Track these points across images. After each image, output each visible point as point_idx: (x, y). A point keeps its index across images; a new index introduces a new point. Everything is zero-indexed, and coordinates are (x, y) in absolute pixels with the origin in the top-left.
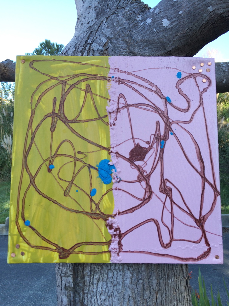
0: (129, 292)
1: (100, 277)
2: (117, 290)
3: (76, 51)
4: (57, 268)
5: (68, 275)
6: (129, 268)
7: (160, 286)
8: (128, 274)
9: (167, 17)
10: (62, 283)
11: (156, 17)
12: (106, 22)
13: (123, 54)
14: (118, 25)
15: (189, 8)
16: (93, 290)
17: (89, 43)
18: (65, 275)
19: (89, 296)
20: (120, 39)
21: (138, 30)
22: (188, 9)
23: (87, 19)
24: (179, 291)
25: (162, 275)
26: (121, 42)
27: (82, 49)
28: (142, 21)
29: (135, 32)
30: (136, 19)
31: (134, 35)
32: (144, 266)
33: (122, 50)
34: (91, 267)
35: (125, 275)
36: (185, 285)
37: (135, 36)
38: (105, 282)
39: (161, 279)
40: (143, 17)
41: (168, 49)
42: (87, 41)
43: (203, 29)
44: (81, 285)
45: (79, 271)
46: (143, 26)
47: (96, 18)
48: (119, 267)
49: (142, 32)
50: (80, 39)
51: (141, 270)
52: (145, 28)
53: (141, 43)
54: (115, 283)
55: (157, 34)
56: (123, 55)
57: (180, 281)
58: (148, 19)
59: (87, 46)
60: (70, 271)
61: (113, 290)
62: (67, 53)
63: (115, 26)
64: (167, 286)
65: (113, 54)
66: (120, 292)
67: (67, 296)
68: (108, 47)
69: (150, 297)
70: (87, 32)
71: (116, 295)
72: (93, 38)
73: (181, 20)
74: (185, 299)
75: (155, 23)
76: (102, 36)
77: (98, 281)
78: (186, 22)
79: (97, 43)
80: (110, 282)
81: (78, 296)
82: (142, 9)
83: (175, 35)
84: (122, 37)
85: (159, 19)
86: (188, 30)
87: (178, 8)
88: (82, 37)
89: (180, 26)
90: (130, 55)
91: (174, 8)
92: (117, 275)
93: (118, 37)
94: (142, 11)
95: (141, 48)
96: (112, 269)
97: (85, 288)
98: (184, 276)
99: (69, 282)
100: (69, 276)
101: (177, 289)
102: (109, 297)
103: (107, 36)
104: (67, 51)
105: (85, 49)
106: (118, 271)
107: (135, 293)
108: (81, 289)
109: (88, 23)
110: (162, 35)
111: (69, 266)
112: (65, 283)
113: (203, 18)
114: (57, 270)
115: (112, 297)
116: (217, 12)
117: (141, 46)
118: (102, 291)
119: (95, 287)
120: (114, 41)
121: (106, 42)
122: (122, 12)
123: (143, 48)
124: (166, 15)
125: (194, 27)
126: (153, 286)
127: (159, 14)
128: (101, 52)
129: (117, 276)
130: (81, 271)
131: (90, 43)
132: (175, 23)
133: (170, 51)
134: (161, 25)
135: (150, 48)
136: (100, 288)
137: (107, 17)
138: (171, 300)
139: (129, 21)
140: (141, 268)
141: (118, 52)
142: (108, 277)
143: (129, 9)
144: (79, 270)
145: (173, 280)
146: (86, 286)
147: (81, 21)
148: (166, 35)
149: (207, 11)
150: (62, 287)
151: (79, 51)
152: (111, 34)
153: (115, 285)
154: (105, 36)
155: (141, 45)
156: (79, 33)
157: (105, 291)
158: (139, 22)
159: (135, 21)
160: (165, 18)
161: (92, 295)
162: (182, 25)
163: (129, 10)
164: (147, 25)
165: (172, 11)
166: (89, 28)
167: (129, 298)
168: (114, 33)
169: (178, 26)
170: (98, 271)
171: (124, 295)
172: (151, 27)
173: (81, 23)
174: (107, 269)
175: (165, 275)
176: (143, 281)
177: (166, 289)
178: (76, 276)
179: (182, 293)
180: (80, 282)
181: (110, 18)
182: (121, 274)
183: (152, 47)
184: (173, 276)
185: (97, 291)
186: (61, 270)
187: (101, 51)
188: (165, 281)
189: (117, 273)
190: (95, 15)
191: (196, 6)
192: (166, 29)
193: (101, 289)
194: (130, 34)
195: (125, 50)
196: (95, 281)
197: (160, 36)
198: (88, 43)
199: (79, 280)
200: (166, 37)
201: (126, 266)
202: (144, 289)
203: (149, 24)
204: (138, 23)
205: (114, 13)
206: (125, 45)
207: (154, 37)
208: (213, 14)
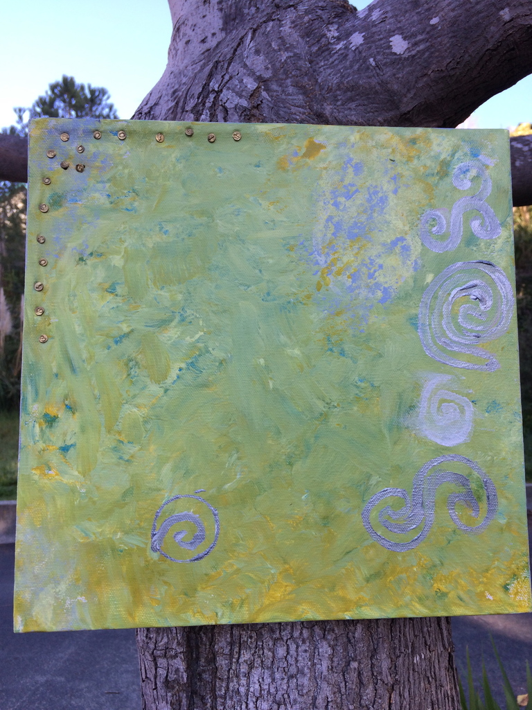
0: (326, 691)
1: (257, 656)
2: (299, 688)
3: (179, 110)
4: (141, 637)
5: (173, 653)
6: (324, 635)
7: (397, 674)
8: (325, 649)
9: (400, 31)
10: (156, 672)
11: (374, 29)
12: (252, 39)
13: (298, 117)
14: (282, 47)
15: (456, 12)
16: (238, 689)
17: (214, 90)
18: (166, 653)
19: (229, 703)
20: (289, 81)
21: (331, 60)
22: (452, 14)
23: (199, 31)
24: (436, 681)
25: (400, 646)
26: (291, 89)
27: (196, 105)
28: (339, 39)
29: (324, 65)
30: (324, 35)
31: (321, 72)
32: (359, 628)
33: (294, 110)
34: (232, 633)
35: (316, 651)
36: (447, 665)
37: (323, 74)
38: (268, 668)
39: (400, 656)
40: (341, 29)
41: (405, 108)
42: (207, 84)
43: (487, 62)
44: (206, 676)
45: (201, 643)
46: (342, 51)
47: (222, 30)
48: (301, 633)
49: (340, 67)
50: (184, 80)
51: (354, 637)
52: (347, 55)
53: (338, 92)
54: (293, 670)
55: (378, 71)
56: (296, 120)
57: (438, 657)
58: (354, 35)
59: (207, 98)
60: (178, 644)
61: (289, 687)
62: (152, 113)
63: (274, 50)
64: (411, 672)
65: (274, 117)
66: (305, 691)
67: (172, 704)
68: (261, 101)
69: (375, 700)
70: (201, 63)
71: (295, 700)
72: (223, 77)
73: (436, 38)
74: (448, 699)
75: (373, 45)
76: (245, 74)
77: (251, 666)
78: (448, 45)
79: (233, 91)
80: (280, 669)
81: (200, 703)
82: (337, 10)
83: (420, 74)
84: (294, 76)
85: (381, 36)
86: (451, 64)
87: (429, 9)
88: (190, 74)
89: (432, 53)
90: (313, 119)
91: (420, 10)
92: (297, 651)
93: (284, 77)
94: (337, 16)
95: (339, 103)
96: (285, 638)
97: (217, 684)
98: (444, 646)
99: (177, 670)
100: (176, 656)
101: (432, 678)
102: (279, 705)
103: (258, 74)
104: (151, 108)
105: (204, 105)
106: (300, 643)
107: (340, 692)
108: (209, 687)
109: (203, 41)
110: (389, 74)
111: (175, 632)
112: (165, 672)
113: (489, 37)
114: (144, 641)
115: (286, 705)
116: (521, 21)
117: (338, 100)
118: (261, 690)
119: (243, 681)
120: (274, 87)
121: (255, 87)
122: (290, 15)
123: (343, 105)
124: (399, 25)
125: (467, 56)
126: (381, 673)
127: (383, 24)
128: (245, 113)
129: (297, 655)
130: (205, 645)
131: (216, 89)
132: (422, 47)
133: (409, 112)
134: (387, 51)
135: (360, 105)
136: (255, 683)
137: (255, 27)
138: (420, 703)
139: (308, 39)
140: (354, 633)
141: (285, 112)
142: (274, 657)
143: (306, 9)
144: (202, 641)
145: (423, 657)
146: (220, 679)
147: (185, 35)
148: (400, 75)
149: (499, 19)
150: (158, 683)
151: (188, 108)
152: (267, 69)
153: (292, 677)
154: (252, 73)
155: (339, 98)
156: (180, 64)
157: (269, 691)
158: (332, 41)
159: (323, 39)
160: (396, 32)
161: (234, 700)
162: (438, 50)
163: (307, 12)
164: (353, 49)
165: (413, 16)
166: (206, 54)
167: (327, 705)
168: (273, 65)
169: (427, 54)
170: (251, 642)
171: (315, 699)
172: (364, 54)
173: (185, 40)
174: (272, 638)
175: (407, 647)
176: (359, 663)
177: (409, 680)
178: (194, 656)
179: (441, 686)
180: (204, 671)
181: (261, 30)
182: (307, 649)
183: (366, 102)
184: (423, 646)
185: (248, 690)
186: (154, 640)
187: (245, 109)
188: (407, 660)
189: (297, 648)
190: (221, 22)
191: (472, 7)
192: (400, 59)
193: (257, 686)
194: (311, 70)
195: (300, 109)
196: (244, 668)
197: (386, 76)
198: (211, 89)
199: (203, 666)
200: (398, 78)
201: (317, 630)
202: (361, 682)
203: (357, 48)
204: (329, 43)
205: (269, 19)
206: (301, 97)
207: (370, 78)
208: (511, 28)
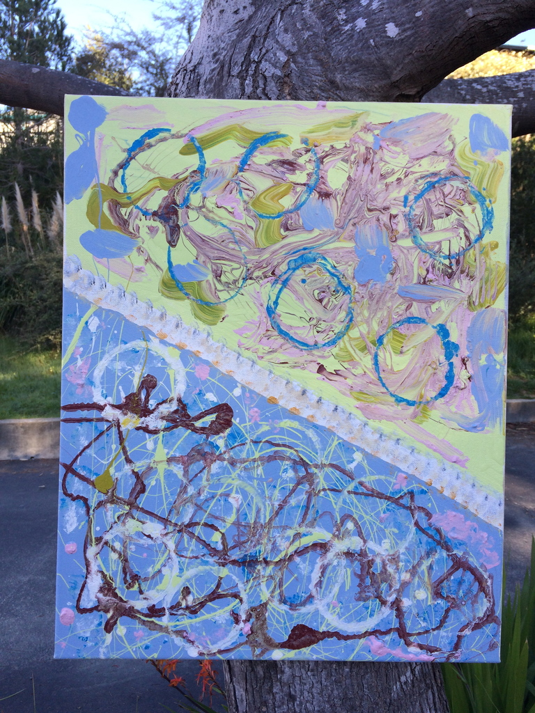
3: (225, 73)
9: (394, 20)
11: (374, 17)
12: (281, 19)
13: (317, 84)
14: (304, 27)
15: (435, 8)
17: (254, 61)
20: (310, 54)
21: (341, 38)
22: (431, 10)
23: (231, 3)
26: (311, 62)
27: (241, 72)
28: (347, 22)
29: (336, 42)
30: (335, 18)
31: (334, 48)
33: (314, 78)
40: (348, 13)
41: (395, 77)
42: (248, 55)
43: (455, 46)
46: (350, 32)
47: (252, 4)
49: (348, 44)
52: (353, 35)
53: (346, 64)
55: (376, 50)
58: (359, 20)
59: (249, 67)
63: (298, 29)
68: (291, 71)
70: (237, 32)
72: (260, 50)
73: (419, 27)
75: (373, 29)
76: (277, 49)
78: (428, 33)
79: (270, 62)
83: (406, 54)
84: (314, 51)
85: (379, 23)
86: (429, 47)
87: (415, 5)
88: (228, 41)
89: (416, 38)
91: (408, 5)
93: (307, 51)
94: (344, 1)
95: (347, 73)
103: (287, 49)
104: (195, 66)
105: (247, 71)
109: (236, 12)
110: (384, 52)
113: (457, 28)
116: (480, 18)
117: (345, 71)
120: (300, 59)
121: (286, 60)
123: (349, 74)
124: (393, 15)
125: (440, 41)
127: (381, 13)
131: (256, 60)
132: (409, 33)
133: (397, 81)
134: (383, 34)
135: (362, 75)
137: (282, 8)
139: (323, 21)
149: (465, 15)
151: (234, 74)
152: (294, 44)
154: (283, 48)
155: (347, 68)
158: (342, 23)
159: (335, 21)
160: (390, 20)
162: (421, 36)
164: (358, 31)
165: (403, 9)
168: (298, 42)
169: (412, 38)
172: (366, 36)
181: (288, 12)
183: (366, 73)
187: (280, 78)
191: (446, 6)
192: (393, 41)
194: (326, 46)
195: (319, 77)
197: (382, 53)
198: (252, 60)
200: (391, 56)
203: (361, 31)
204: (340, 25)
205: (294, 3)
206: (319, 68)
207: (370, 54)
208: (473, 22)
